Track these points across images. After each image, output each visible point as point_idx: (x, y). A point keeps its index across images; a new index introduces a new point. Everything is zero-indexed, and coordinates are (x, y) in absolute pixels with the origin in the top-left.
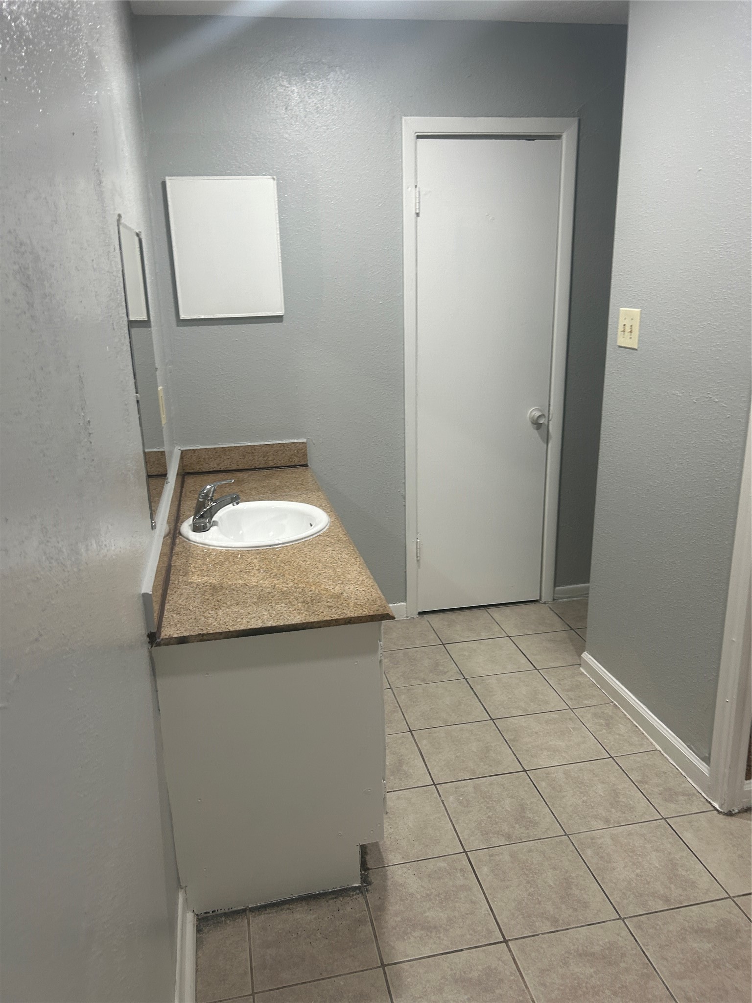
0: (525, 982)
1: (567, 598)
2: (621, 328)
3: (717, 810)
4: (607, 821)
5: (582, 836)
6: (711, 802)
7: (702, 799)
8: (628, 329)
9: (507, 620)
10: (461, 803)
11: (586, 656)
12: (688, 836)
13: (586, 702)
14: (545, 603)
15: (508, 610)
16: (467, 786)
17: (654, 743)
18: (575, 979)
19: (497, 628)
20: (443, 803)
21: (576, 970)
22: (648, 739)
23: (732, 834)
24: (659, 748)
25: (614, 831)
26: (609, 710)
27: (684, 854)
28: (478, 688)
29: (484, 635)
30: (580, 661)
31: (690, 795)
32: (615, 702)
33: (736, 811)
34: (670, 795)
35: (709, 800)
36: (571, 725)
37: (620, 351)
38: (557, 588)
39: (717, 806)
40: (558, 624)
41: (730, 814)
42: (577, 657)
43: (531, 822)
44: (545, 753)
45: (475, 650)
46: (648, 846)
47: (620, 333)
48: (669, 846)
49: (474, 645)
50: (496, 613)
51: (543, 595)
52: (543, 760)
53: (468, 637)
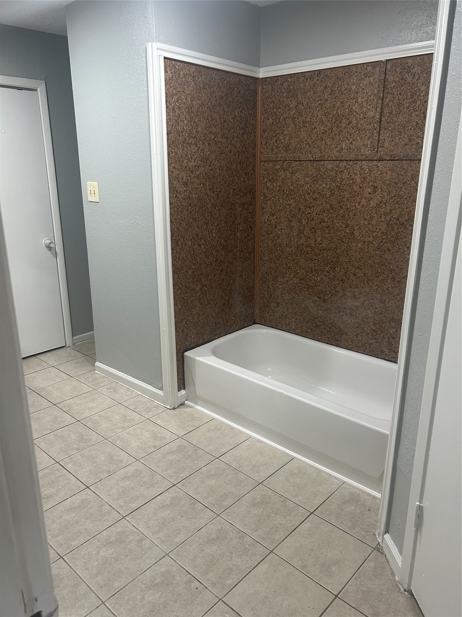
0: (101, 498)
1: (81, 342)
2: (89, 192)
3: (169, 409)
4: (123, 428)
5: (113, 437)
6: (166, 406)
7: (162, 407)
8: (93, 192)
9: (49, 359)
10: (49, 444)
11: (97, 364)
12: (159, 422)
13: (102, 384)
14: (69, 347)
15: (49, 354)
16: (50, 436)
17: (138, 392)
18: (123, 488)
19: (45, 364)
20: (39, 447)
21: (123, 485)
22: (134, 391)
23: (176, 415)
24: (140, 393)
25: (127, 431)
26: (114, 385)
27: (159, 429)
28: (42, 394)
29: (38, 369)
30: (95, 368)
31: (157, 407)
32: (116, 381)
33: (177, 407)
34: (149, 410)
35: (165, 406)
36: (96, 396)
37: (90, 203)
38: (74, 337)
39: (168, 407)
40: (79, 355)
41: (174, 408)
42: (92, 367)
43: (87, 440)
44: (87, 411)
45: (35, 377)
46: (143, 431)
47: (89, 194)
48: (152, 428)
49: (34, 375)
50: (42, 357)
51: (67, 343)
52: (87, 414)
53: (29, 372)
